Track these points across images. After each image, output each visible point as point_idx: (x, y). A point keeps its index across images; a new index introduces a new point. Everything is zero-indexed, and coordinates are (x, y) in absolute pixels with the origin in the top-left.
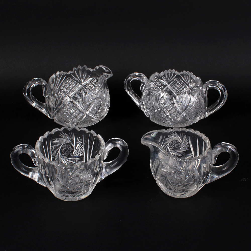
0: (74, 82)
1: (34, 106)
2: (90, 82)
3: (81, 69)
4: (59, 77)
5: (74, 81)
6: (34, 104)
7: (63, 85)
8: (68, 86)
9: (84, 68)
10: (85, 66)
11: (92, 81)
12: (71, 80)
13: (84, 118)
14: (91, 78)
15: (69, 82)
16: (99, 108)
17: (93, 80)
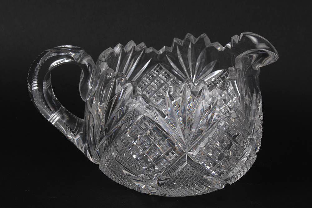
0: (171, 78)
1: (53, 124)
2: (213, 82)
3: (194, 43)
4: (134, 57)
5: (171, 75)
6: (54, 118)
7: (143, 83)
8: (157, 88)
9: (202, 41)
10: (204, 35)
11: (220, 81)
12: (165, 73)
13: (180, 168)
14: (217, 72)
15: (158, 75)
16: (231, 144)
17: (222, 76)
